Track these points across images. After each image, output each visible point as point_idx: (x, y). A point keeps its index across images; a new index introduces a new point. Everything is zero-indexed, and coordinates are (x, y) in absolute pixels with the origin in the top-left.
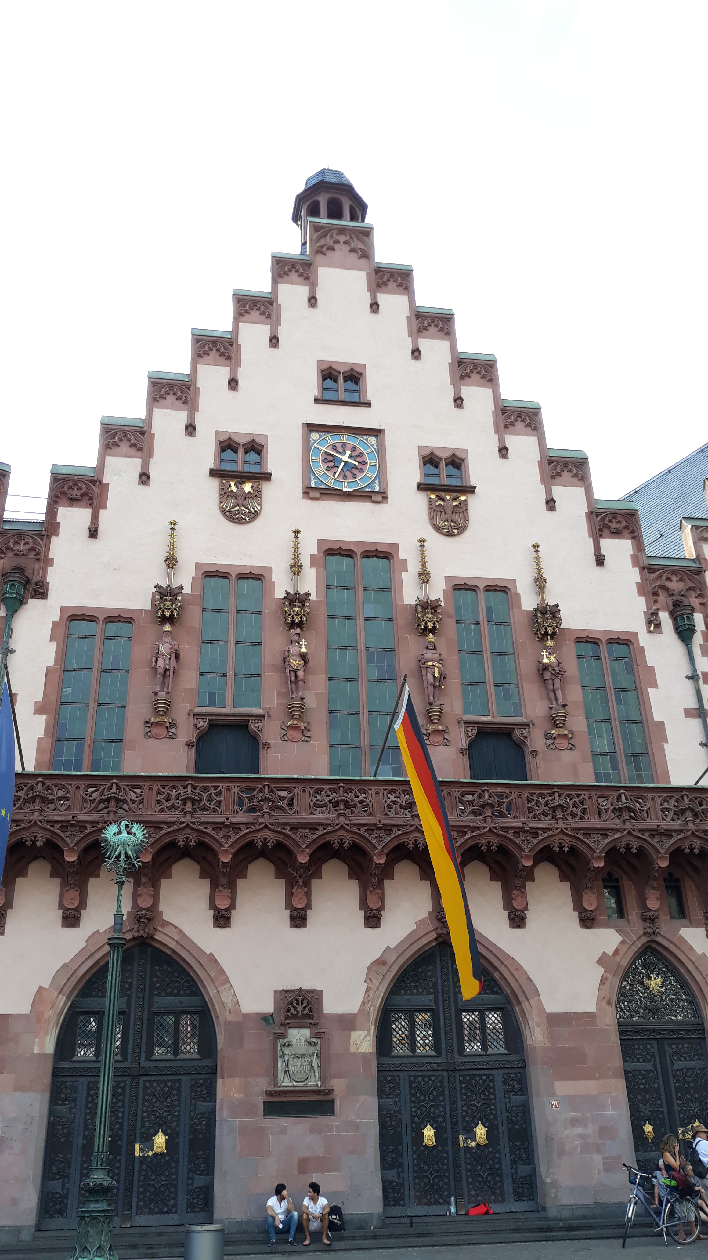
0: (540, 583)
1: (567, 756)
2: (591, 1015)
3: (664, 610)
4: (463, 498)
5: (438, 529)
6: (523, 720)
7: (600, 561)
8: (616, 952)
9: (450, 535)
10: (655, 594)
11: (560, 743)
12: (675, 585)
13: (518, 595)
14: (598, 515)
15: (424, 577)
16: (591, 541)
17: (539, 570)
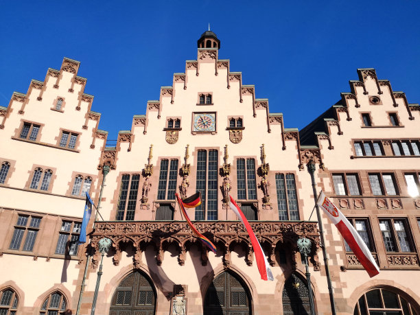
0: (262, 158)
1: (270, 211)
2: (273, 295)
3: (305, 163)
4: (240, 131)
5: (232, 141)
6: (256, 201)
7: (284, 148)
9: (235, 143)
10: (301, 158)
11: (267, 207)
12: (310, 155)
13: (256, 161)
14: (285, 133)
15: (226, 157)
16: (281, 142)
17: (264, 152)
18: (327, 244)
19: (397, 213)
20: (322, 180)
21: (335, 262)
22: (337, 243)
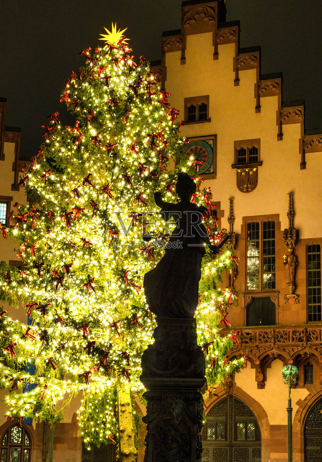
0: (289, 215)
1: (294, 307)
4: (255, 169)
5: (241, 189)
6: (275, 290)
8: (306, 399)
9: (247, 192)
11: (291, 301)
13: (280, 223)
15: (229, 220)
17: (290, 208)
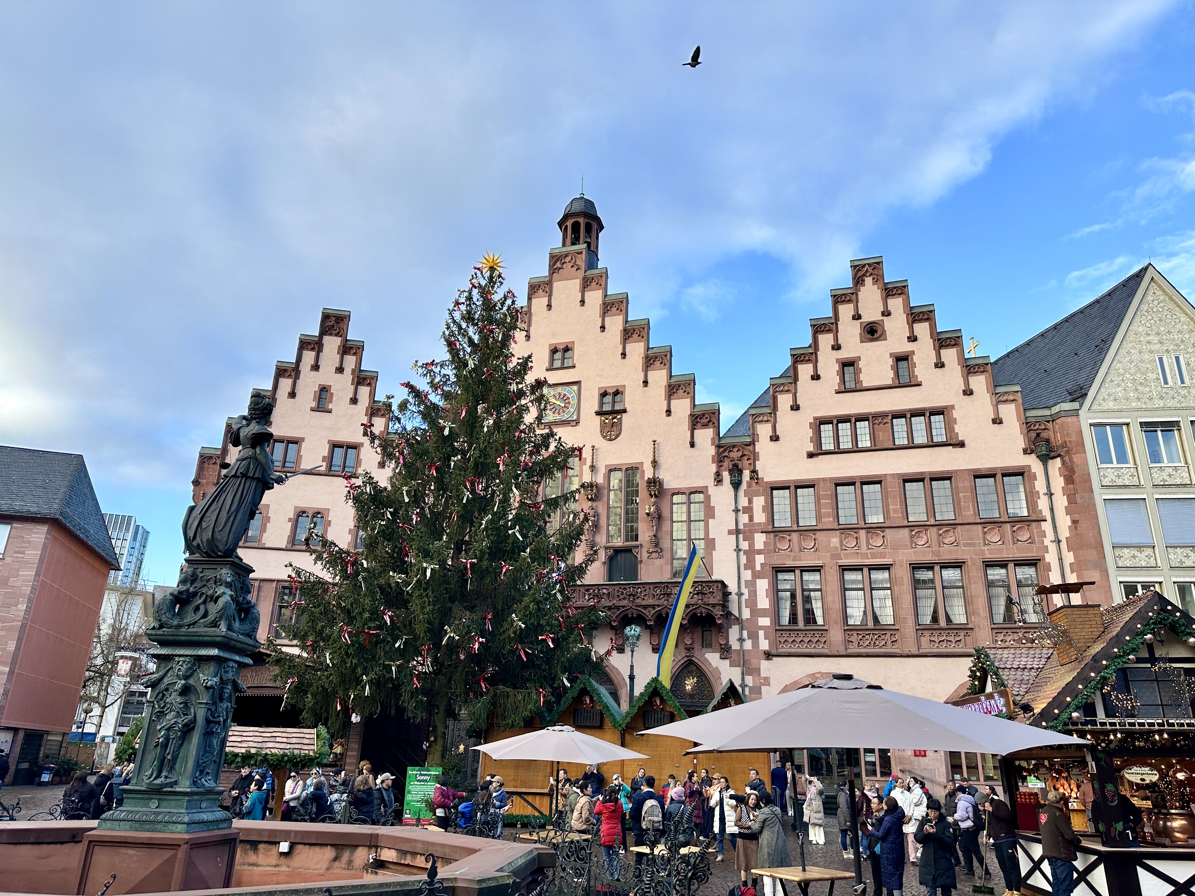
0: (655, 463)
1: (658, 562)
3: (725, 470)
4: (619, 417)
5: (604, 437)
6: (638, 543)
7: (692, 445)
9: (610, 440)
10: (721, 461)
11: (654, 555)
12: (735, 454)
13: (643, 472)
14: (693, 416)
15: (593, 468)
16: (689, 433)
17: (654, 456)
18: (746, 614)
19: (874, 556)
20: (750, 501)
21: (756, 644)
22: (763, 613)
